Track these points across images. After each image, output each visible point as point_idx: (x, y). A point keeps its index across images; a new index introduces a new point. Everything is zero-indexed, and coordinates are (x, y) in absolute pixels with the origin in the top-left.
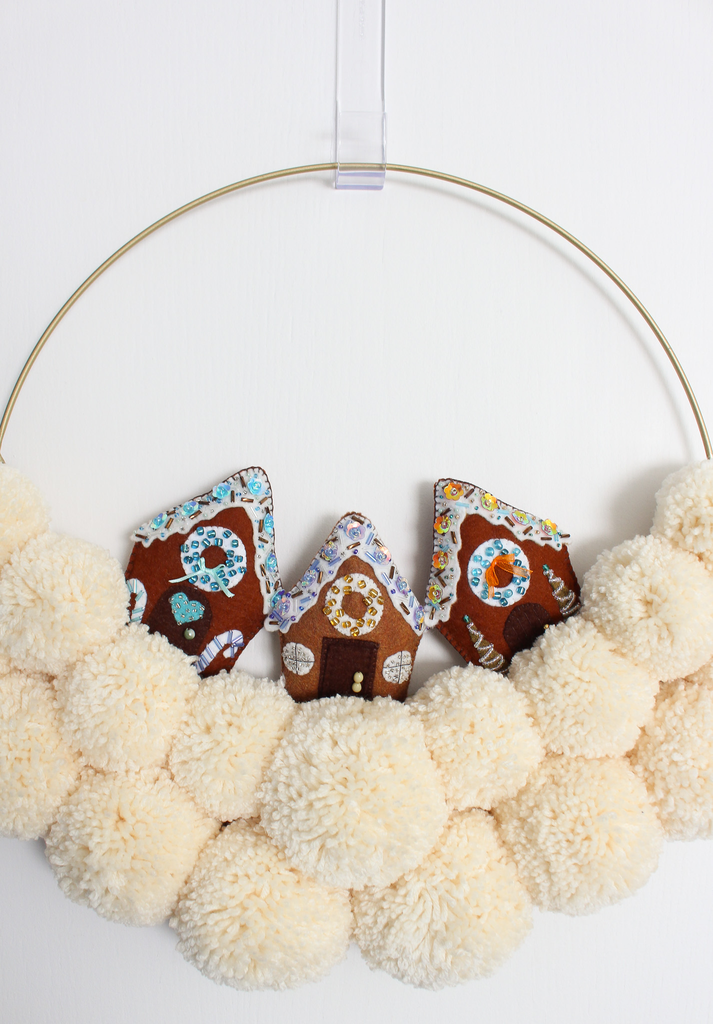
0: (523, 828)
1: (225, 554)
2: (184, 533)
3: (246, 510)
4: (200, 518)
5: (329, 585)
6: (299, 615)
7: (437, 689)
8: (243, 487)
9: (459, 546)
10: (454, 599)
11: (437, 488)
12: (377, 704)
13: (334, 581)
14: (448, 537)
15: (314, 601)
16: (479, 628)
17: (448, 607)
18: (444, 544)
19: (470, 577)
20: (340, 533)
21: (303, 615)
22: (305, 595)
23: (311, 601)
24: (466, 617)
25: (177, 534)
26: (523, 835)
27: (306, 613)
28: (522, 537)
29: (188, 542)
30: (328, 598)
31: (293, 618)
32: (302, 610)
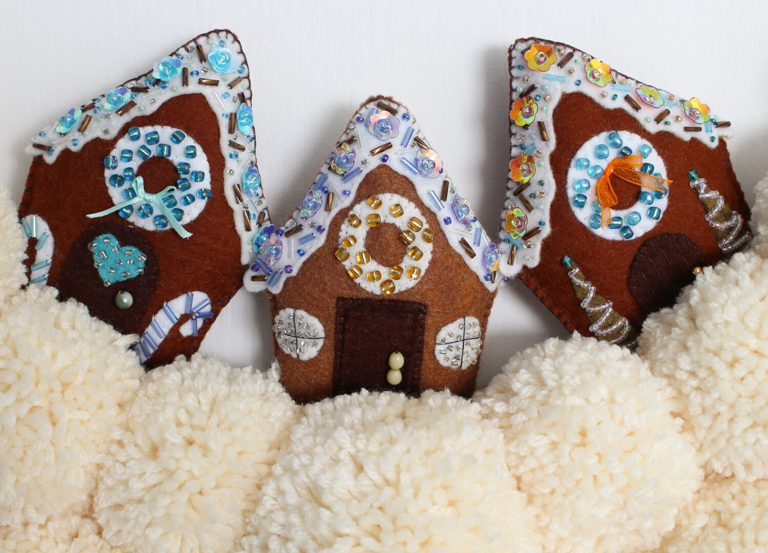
1: (175, 170)
2: (108, 137)
3: (207, 98)
4: (134, 113)
5: (344, 214)
6: (297, 264)
7: (524, 375)
8: (201, 62)
9: (552, 144)
10: (546, 231)
11: (514, 53)
12: (427, 403)
13: (351, 207)
14: (533, 131)
15: (321, 240)
16: (587, 275)
17: (537, 243)
18: (528, 142)
19: (571, 193)
20: (360, 130)
21: (305, 263)
22: (307, 231)
23: (315, 241)
24: (567, 260)
25: (97, 140)
27: (308, 260)
28: (653, 128)
29: (115, 153)
30: (343, 234)
31: (288, 269)
32: (302, 255)
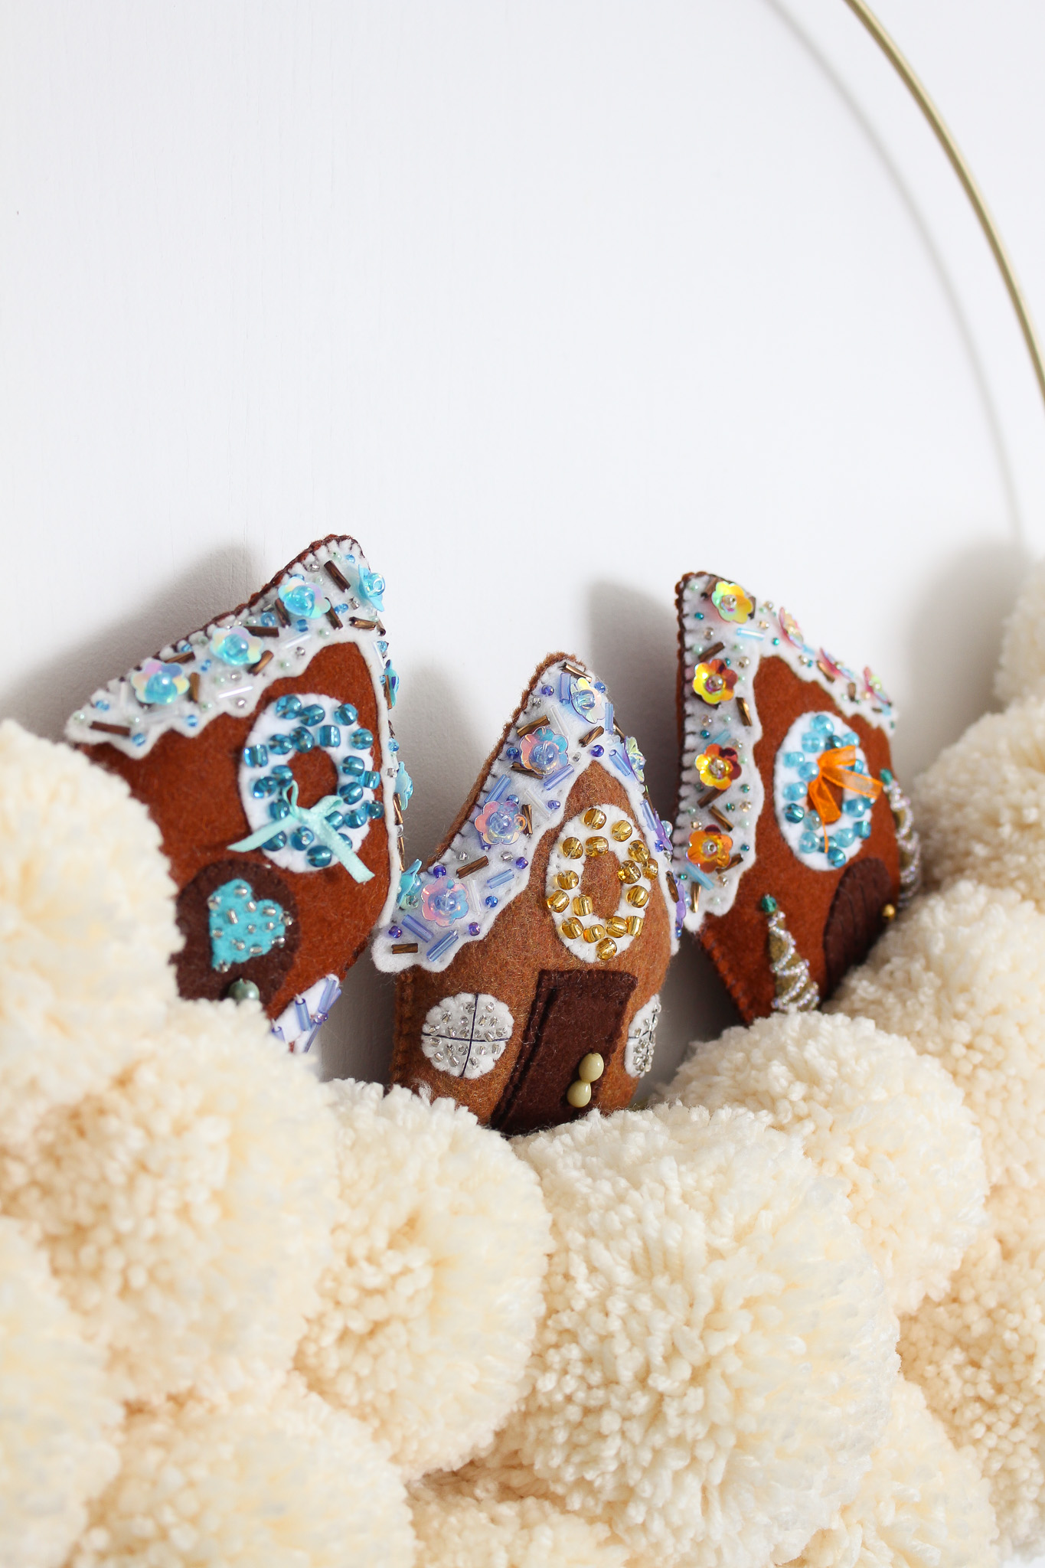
0: (976, 1364)
1: (334, 768)
2: (243, 713)
3: (360, 651)
4: (273, 673)
5: (552, 839)
6: (486, 921)
8: (344, 591)
9: (757, 731)
10: (750, 859)
11: (687, 594)
13: (561, 827)
14: (728, 711)
15: (521, 881)
16: (788, 925)
17: (734, 877)
18: (716, 728)
19: (781, 802)
20: (551, 706)
21: (498, 919)
22: (496, 866)
23: (513, 882)
24: (770, 900)
25: (225, 717)
26: (984, 1376)
27: (503, 913)
28: (849, 709)
29: (257, 738)
30: (552, 870)
31: (473, 928)
32: (494, 905)
